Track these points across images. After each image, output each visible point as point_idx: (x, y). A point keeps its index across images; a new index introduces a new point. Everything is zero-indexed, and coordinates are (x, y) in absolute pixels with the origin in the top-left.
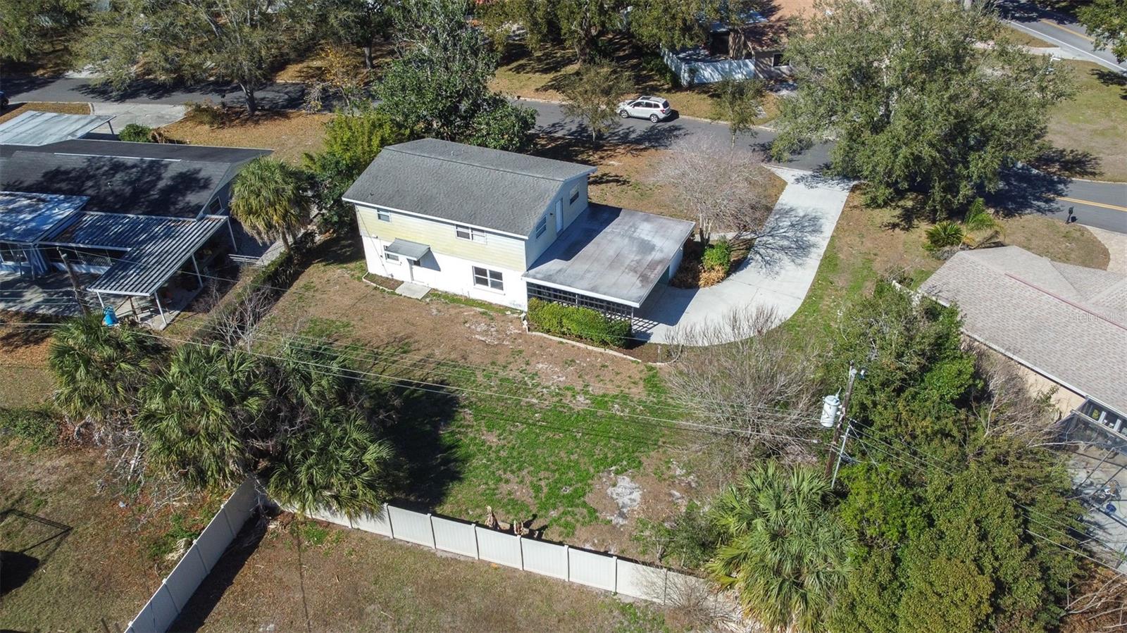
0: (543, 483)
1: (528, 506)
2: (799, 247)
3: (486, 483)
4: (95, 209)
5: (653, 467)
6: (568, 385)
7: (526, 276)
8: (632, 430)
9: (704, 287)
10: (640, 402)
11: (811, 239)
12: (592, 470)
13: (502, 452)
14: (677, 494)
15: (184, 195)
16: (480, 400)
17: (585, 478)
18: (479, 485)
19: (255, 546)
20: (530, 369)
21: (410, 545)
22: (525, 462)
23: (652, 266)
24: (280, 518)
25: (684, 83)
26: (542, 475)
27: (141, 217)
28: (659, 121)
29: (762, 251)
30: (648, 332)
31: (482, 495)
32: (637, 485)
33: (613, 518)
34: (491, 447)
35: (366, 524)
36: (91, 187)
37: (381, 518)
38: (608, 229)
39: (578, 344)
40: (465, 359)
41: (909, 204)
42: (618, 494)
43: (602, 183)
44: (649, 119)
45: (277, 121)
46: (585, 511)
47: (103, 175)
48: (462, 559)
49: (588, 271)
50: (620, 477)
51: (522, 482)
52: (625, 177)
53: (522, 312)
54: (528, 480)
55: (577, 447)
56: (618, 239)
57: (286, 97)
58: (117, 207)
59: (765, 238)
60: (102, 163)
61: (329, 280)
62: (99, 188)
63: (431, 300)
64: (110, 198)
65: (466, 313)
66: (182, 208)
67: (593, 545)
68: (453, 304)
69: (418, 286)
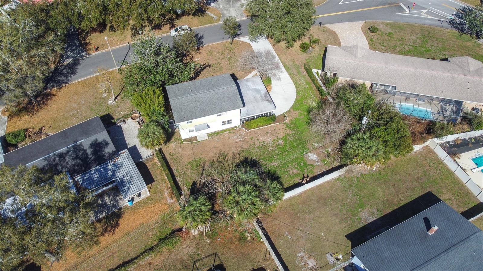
0: (296, 166)
2: (276, 66)
4: (76, 174)
5: (311, 147)
6: (273, 139)
7: (241, 117)
11: (276, 61)
12: (301, 156)
13: (280, 165)
14: (321, 150)
16: (260, 156)
18: (285, 176)
20: (260, 141)
21: (289, 198)
22: (287, 164)
23: (266, 96)
25: (180, 14)
26: (294, 164)
29: (269, 72)
32: (313, 154)
33: (317, 164)
34: (277, 166)
39: (263, 127)
40: (243, 148)
46: (310, 166)
47: (60, 161)
48: (302, 193)
50: (308, 154)
51: (292, 169)
52: (207, 63)
55: (293, 153)
58: (83, 169)
60: (53, 158)
61: (174, 149)
62: (66, 167)
63: (211, 137)
64: (76, 168)
65: (226, 135)
66: (109, 156)
67: (320, 172)
68: (219, 135)
69: (202, 135)
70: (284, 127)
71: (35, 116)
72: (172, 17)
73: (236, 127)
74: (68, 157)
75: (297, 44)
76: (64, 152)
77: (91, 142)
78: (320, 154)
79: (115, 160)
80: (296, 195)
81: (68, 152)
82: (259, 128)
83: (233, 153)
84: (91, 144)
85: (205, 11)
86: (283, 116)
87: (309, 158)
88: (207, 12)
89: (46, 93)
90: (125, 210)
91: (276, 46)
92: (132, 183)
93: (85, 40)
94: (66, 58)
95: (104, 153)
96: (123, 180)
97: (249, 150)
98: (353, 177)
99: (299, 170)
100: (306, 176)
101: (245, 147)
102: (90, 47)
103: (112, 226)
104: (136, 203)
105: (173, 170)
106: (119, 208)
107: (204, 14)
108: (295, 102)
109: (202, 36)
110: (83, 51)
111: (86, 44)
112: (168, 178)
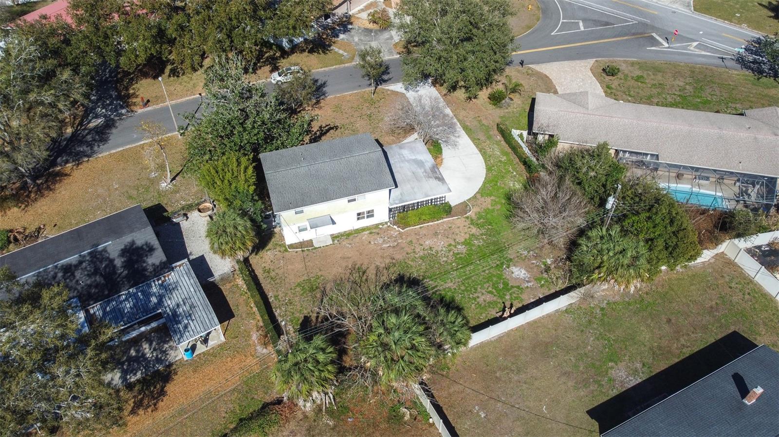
0: (490, 289)
2: (449, 128)
3: (473, 303)
5: (516, 257)
6: (448, 244)
7: (391, 205)
8: (492, 247)
10: (482, 235)
12: (499, 273)
13: (461, 288)
14: (535, 262)
15: (144, 262)
17: (500, 277)
18: (471, 306)
20: (425, 247)
22: (474, 285)
23: (433, 171)
25: (289, 49)
26: (486, 286)
29: (438, 137)
32: (519, 267)
34: (455, 289)
39: (431, 223)
40: (394, 259)
42: (518, 275)
46: (516, 289)
47: (65, 279)
48: (502, 335)
50: (511, 268)
51: (483, 293)
52: (332, 124)
53: (386, 223)
55: (483, 267)
58: (105, 293)
60: (52, 273)
61: (272, 261)
62: (76, 289)
63: (338, 241)
64: (93, 290)
65: (364, 238)
66: (154, 270)
67: (533, 298)
68: (351, 237)
69: (321, 236)
70: (466, 224)
71: (30, 208)
72: (275, 54)
73: (382, 224)
74: (80, 271)
75: (484, 94)
76: (74, 263)
77: (123, 247)
78: (531, 268)
79: (164, 277)
80: (493, 339)
81: (80, 263)
82: (422, 226)
83: (377, 268)
84: (122, 250)
85: (330, 46)
86: (464, 207)
87: (513, 275)
88: (332, 48)
89: (53, 171)
90: (179, 368)
91: (448, 97)
92: (193, 318)
93: (127, 89)
94: (93, 118)
95: (145, 265)
96: (176, 312)
97: (406, 263)
98: (593, 308)
99: (495, 296)
100: (508, 305)
101: (399, 256)
102: (134, 100)
103: (153, 397)
104: (200, 354)
105: (269, 297)
106: (167, 363)
107: (328, 50)
108: (484, 183)
109: (325, 83)
110: (122, 107)
111: (129, 96)
112: (258, 310)
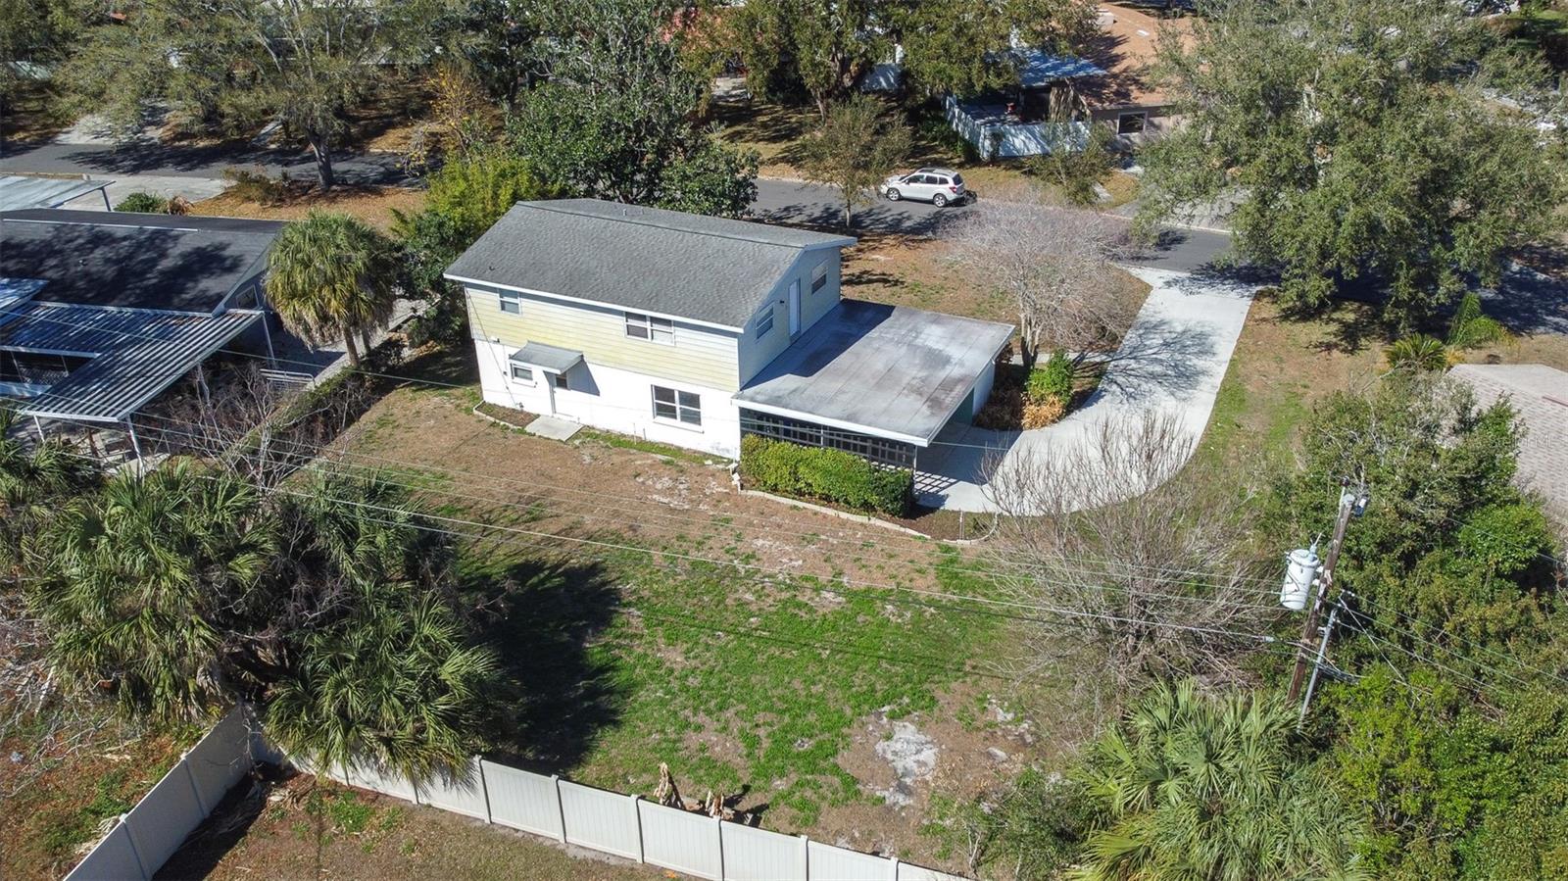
0: (762, 732)
1: (734, 771)
2: (1180, 375)
3: (663, 731)
4: (54, 298)
5: (958, 708)
6: (806, 573)
7: (738, 397)
8: (917, 646)
9: (1030, 428)
10: (931, 603)
11: (1200, 363)
12: (848, 712)
13: (690, 679)
14: (1001, 754)
15: (196, 281)
16: (657, 594)
17: (837, 725)
18: (650, 733)
19: (241, 832)
20: (742, 548)
21: (520, 835)
22: (730, 696)
23: (947, 385)
24: (291, 784)
25: (985, 155)
26: (760, 718)
27: (124, 310)
28: (948, 204)
29: (1120, 379)
30: (941, 493)
31: (654, 750)
32: (929, 738)
33: (886, 794)
34: (672, 671)
35: (443, 797)
36: (52, 267)
37: (469, 784)
38: (874, 333)
39: (824, 510)
40: (635, 531)
41: (1350, 317)
42: (895, 753)
43: (860, 283)
44: (931, 202)
45: (364, 199)
46: (837, 780)
47: (76, 249)
48: (613, 862)
49: (841, 391)
50: (898, 724)
51: (725, 729)
52: (897, 276)
53: (731, 461)
54: (736, 726)
55: (823, 673)
56: (889, 347)
57: (382, 169)
58: (89, 295)
59: (1123, 362)
61: (417, 413)
62: (65, 270)
63: (583, 443)
64: (81, 283)
65: (638, 463)
66: (193, 299)
68: (618, 449)
69: (562, 421)
70: (924, 560)
73: (717, 460)
74: (106, 249)
76: (120, 234)
77: (204, 244)
79: (192, 318)
81: (126, 238)
82: (800, 504)
83: (573, 526)
84: (198, 248)
95: (190, 285)
96: (108, 369)
97: (646, 551)
